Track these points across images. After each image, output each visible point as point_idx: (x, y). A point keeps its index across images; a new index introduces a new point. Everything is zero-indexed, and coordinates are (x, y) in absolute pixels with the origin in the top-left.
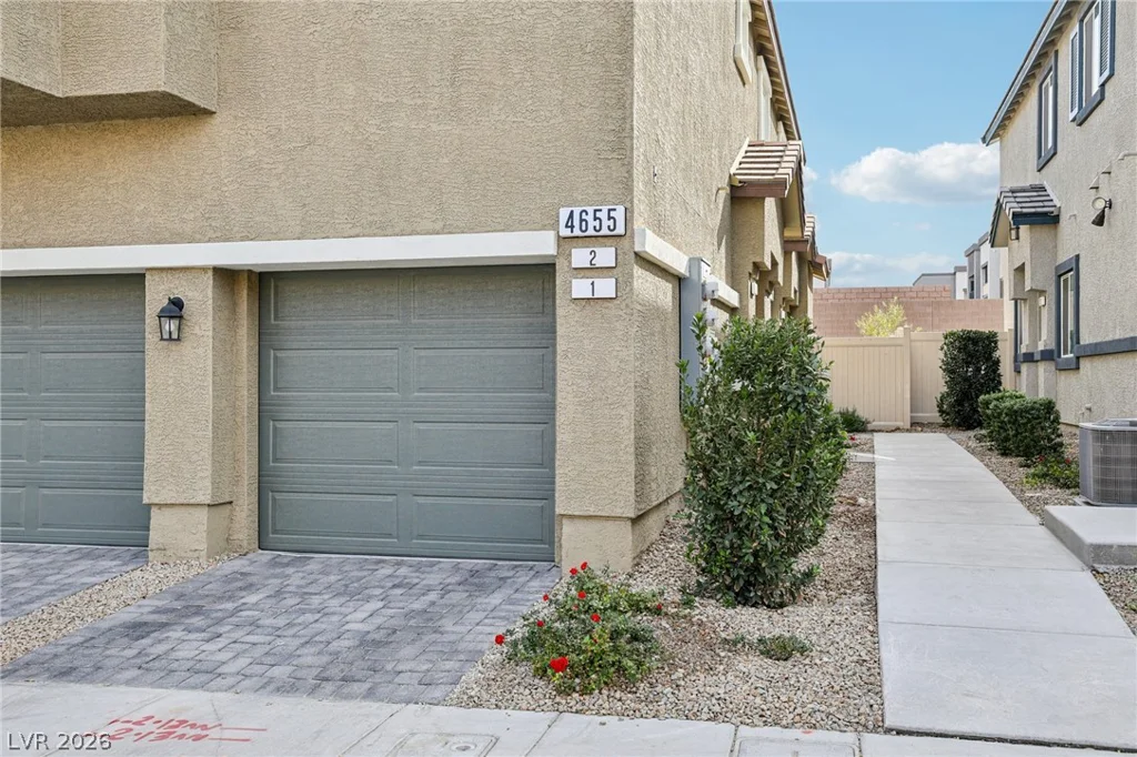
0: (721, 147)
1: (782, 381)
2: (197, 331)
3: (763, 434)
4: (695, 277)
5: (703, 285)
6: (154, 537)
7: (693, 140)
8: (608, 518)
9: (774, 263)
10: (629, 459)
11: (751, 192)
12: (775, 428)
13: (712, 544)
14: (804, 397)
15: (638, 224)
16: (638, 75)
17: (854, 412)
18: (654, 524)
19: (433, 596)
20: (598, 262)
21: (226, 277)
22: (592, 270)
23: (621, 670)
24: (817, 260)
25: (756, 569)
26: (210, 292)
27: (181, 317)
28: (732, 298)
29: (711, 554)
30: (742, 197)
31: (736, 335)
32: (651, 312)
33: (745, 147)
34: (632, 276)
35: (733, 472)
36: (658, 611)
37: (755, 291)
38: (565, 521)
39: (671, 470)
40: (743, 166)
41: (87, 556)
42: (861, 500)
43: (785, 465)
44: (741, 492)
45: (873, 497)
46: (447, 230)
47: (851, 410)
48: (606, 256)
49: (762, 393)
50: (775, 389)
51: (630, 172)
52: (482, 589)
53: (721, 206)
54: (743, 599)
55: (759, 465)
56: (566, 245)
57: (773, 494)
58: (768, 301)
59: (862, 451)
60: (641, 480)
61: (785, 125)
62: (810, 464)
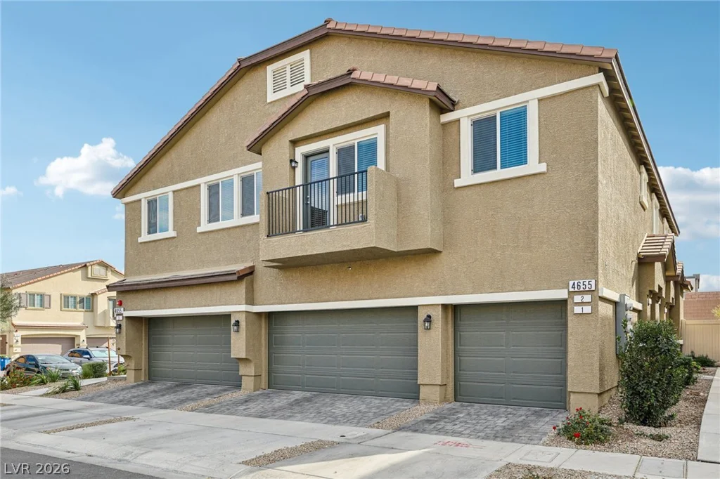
0: (633, 243)
1: (660, 344)
2: (436, 326)
3: (651, 363)
4: (622, 301)
5: (626, 305)
6: (421, 396)
7: (621, 245)
8: (589, 393)
9: (660, 289)
10: (597, 372)
11: (648, 260)
12: (657, 361)
13: (631, 403)
14: (669, 350)
15: (600, 286)
16: (600, 231)
17: (707, 356)
18: (606, 397)
19: (523, 417)
20: (584, 301)
21: (445, 307)
22: (582, 304)
23: (599, 439)
24: (685, 283)
25: (649, 413)
26: (440, 312)
27: (430, 321)
28: (639, 306)
29: (631, 407)
30: (644, 263)
31: (640, 327)
32: (604, 319)
33: (645, 238)
34: (598, 305)
35: (639, 377)
36: (610, 425)
37: (650, 302)
38: (571, 394)
39: (613, 377)
40: (644, 248)
41: (398, 401)
42: (702, 394)
43: (660, 375)
44: (642, 384)
45: (708, 393)
46: (526, 290)
47: (705, 356)
48: (588, 298)
49: (651, 348)
50: (657, 347)
51: (597, 267)
52: (541, 416)
53: (633, 269)
54: (644, 423)
55: (650, 374)
56: (572, 294)
57: (656, 385)
58: (657, 306)
59: (708, 375)
60: (601, 380)
61: (667, 218)
62: (672, 375)
